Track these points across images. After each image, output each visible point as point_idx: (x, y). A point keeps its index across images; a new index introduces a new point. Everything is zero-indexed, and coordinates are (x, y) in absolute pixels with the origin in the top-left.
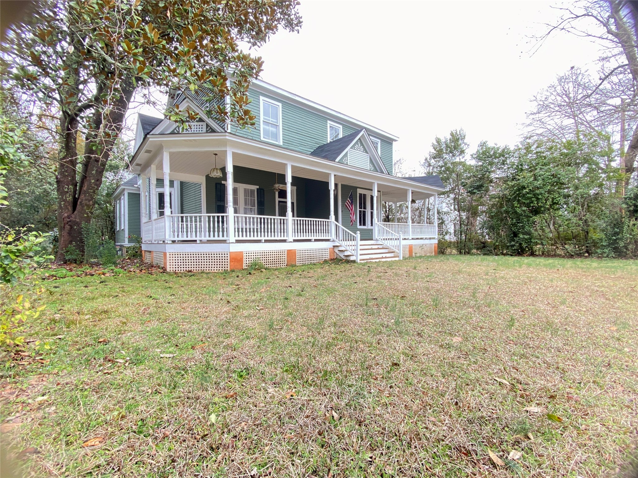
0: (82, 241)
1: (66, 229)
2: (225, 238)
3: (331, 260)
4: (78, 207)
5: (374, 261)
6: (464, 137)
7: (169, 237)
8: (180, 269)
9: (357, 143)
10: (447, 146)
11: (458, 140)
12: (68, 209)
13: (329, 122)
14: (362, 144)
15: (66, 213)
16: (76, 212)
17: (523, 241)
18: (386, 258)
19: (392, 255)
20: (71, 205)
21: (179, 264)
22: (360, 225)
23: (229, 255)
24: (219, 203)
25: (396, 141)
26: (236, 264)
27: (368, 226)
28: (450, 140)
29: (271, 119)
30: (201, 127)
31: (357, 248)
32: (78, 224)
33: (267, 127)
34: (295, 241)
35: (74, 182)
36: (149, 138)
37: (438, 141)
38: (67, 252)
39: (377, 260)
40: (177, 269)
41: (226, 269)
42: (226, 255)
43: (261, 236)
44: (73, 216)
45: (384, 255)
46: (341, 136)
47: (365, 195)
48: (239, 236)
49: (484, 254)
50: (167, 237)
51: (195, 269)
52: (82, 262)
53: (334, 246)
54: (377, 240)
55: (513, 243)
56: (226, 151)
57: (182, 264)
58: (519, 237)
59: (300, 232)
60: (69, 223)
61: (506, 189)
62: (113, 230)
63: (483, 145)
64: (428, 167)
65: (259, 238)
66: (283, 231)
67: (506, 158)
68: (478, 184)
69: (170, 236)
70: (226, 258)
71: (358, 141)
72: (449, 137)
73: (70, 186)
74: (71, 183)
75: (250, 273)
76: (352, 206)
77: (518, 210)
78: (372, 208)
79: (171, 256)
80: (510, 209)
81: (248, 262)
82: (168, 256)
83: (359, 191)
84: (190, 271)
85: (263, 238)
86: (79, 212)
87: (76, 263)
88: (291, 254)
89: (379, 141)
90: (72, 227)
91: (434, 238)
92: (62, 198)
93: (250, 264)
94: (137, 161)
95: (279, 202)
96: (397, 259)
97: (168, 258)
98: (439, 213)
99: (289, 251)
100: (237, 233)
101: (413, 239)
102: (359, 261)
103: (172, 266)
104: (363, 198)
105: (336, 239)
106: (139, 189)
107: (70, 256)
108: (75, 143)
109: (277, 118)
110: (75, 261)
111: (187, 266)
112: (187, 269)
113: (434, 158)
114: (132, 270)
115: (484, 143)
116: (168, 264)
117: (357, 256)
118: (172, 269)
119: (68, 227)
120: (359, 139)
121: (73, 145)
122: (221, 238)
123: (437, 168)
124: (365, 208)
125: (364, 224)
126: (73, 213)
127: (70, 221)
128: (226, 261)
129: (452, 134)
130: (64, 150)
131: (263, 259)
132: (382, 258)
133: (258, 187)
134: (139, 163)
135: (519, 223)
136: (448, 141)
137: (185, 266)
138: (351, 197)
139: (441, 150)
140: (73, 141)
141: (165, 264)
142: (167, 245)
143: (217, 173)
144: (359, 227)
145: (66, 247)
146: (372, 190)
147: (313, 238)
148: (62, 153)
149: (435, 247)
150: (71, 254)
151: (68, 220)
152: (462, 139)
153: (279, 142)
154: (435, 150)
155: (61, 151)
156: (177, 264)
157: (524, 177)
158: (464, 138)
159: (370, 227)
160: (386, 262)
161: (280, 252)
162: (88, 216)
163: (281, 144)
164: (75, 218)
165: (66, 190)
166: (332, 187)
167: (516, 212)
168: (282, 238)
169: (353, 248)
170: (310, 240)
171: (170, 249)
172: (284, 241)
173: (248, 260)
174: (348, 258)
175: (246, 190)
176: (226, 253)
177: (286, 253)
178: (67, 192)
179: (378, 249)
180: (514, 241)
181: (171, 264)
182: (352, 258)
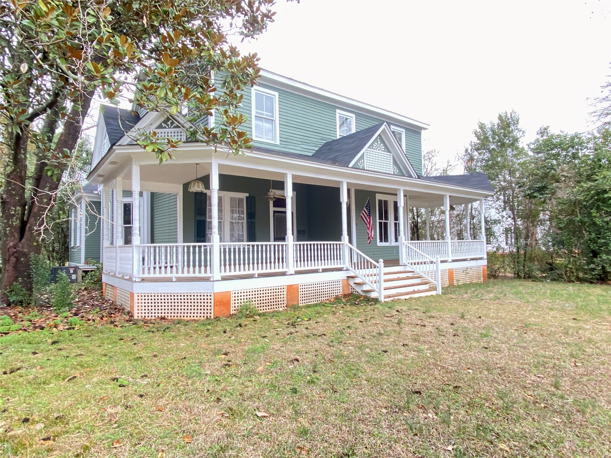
0: (29, 276)
1: (11, 262)
2: (208, 274)
3: (345, 296)
4: (27, 233)
5: (403, 297)
6: (518, 121)
7: (137, 272)
8: (150, 315)
9: (376, 140)
10: (494, 133)
11: (508, 125)
12: (14, 236)
13: (338, 111)
14: (382, 141)
15: (11, 241)
16: (23, 240)
17: (606, 263)
18: (419, 292)
19: (426, 287)
20: (19, 231)
21: (150, 308)
22: (381, 241)
23: (212, 297)
24: (199, 218)
25: (425, 129)
26: (222, 308)
27: (392, 242)
28: (498, 125)
29: (265, 113)
30: (179, 134)
31: (380, 278)
32: (26, 255)
33: (260, 123)
34: (298, 273)
35: (23, 202)
36: (115, 150)
37: (482, 127)
38: (11, 291)
39: (407, 297)
40: (147, 315)
41: (209, 315)
42: (209, 297)
43: (253, 269)
44: (20, 245)
45: (416, 288)
46: (354, 131)
47: (386, 202)
48: (225, 271)
49: (553, 280)
50: (135, 273)
51: (169, 315)
52: (29, 304)
53: (348, 277)
54: (405, 265)
55: (592, 266)
56: (211, 163)
57: (153, 308)
58: (600, 257)
59: (304, 261)
60: (16, 255)
61: (580, 193)
62: (66, 245)
63: (543, 132)
64: (468, 161)
65: (251, 272)
66: (282, 260)
67: (577, 150)
68: (539, 185)
69: (139, 273)
70: (209, 301)
71: (377, 138)
72: (496, 121)
73: (18, 208)
74: (19, 204)
75: (240, 325)
76: (369, 218)
77: (598, 221)
78: (396, 218)
79: (140, 298)
80: (586, 219)
81: (236, 305)
82: (136, 297)
83: (379, 197)
84: (163, 318)
85: (256, 272)
86: (27, 240)
87: (21, 305)
88: (292, 290)
89: (404, 130)
90: (18, 259)
91: (481, 259)
92: (8, 222)
93: (239, 308)
94: (100, 171)
95: (274, 212)
96: (434, 293)
97: (136, 301)
98: (486, 222)
99: (290, 287)
100: (223, 267)
101: (454, 261)
102: (383, 300)
103: (140, 311)
104: (384, 205)
105: (350, 268)
106: (99, 196)
107: (14, 297)
108: (25, 154)
109: (272, 111)
110: (21, 303)
111: (160, 311)
112: (160, 315)
113: (477, 150)
114: (90, 317)
115: (545, 129)
116: (136, 308)
117: (380, 293)
118: (140, 315)
119: (13, 259)
120: (379, 135)
121: (23, 156)
122: (203, 275)
123: (481, 162)
124: (386, 218)
125: (386, 240)
126: (21, 240)
127: (16, 252)
128: (209, 304)
129: (500, 118)
130: (11, 164)
131: (257, 299)
132: (414, 292)
133: (247, 195)
134: (102, 174)
135: (599, 238)
136: (496, 127)
137: (157, 311)
138: (369, 207)
139: (486, 138)
140: (23, 152)
141: (132, 307)
142: (134, 284)
143: (199, 187)
144: (379, 244)
145: (11, 284)
146: (396, 195)
147: (320, 267)
148: (9, 167)
149: (484, 270)
150: (16, 294)
151: (15, 250)
152: (514, 124)
153: (276, 140)
154: (478, 139)
155: (8, 165)
156: (147, 308)
157: (605, 177)
158: (518, 123)
159: (394, 244)
160: (419, 298)
161: (278, 289)
162: (38, 245)
163: (278, 143)
164: (23, 248)
165: (13, 213)
166: (344, 198)
167: (594, 224)
168: (281, 270)
169: (375, 278)
170: (316, 271)
171: (139, 289)
172: (284, 274)
173: (236, 302)
174: (368, 295)
175: (232, 199)
176: (209, 294)
177: (285, 290)
178: (14, 215)
179: (408, 278)
180: (594, 263)
181: (140, 308)
182: (373, 295)
